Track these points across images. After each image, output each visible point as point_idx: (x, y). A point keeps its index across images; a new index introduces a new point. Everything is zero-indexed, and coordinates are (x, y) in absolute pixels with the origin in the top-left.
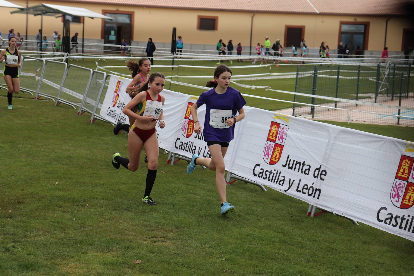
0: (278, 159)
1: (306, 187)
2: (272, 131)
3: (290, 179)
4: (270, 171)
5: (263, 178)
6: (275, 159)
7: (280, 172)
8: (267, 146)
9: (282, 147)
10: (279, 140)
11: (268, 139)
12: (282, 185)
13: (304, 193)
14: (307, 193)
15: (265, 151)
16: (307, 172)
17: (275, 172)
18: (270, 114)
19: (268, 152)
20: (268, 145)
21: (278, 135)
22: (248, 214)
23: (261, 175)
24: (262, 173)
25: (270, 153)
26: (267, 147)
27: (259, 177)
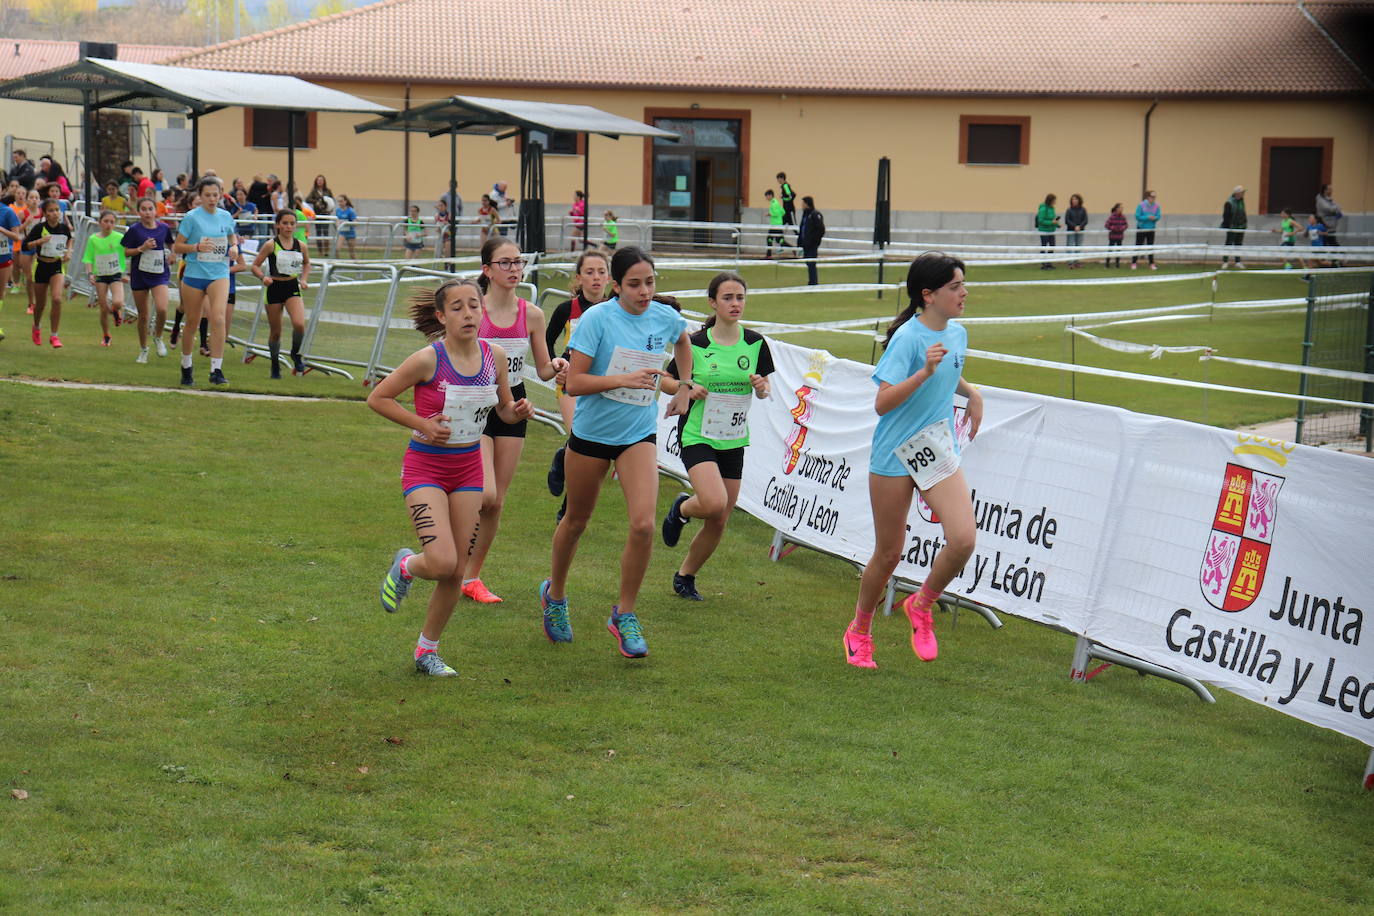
0: (1253, 594)
1: (1351, 686)
2: (1231, 496)
3: (1298, 661)
4: (1225, 632)
5: (1201, 656)
6: (1243, 592)
7: (1263, 637)
8: (1214, 549)
9: (1264, 549)
10: (1254, 526)
11: (1218, 526)
12: (1270, 681)
13: (1349, 709)
14: (1357, 707)
15: (1206, 566)
16: (1351, 634)
17: (1246, 638)
18: (1222, 440)
19: (1218, 569)
20: (1217, 545)
21: (1251, 510)
22: (1154, 780)
23: (1193, 647)
24: (1199, 640)
25: (1226, 571)
26: (1214, 551)
27: (1188, 653)
